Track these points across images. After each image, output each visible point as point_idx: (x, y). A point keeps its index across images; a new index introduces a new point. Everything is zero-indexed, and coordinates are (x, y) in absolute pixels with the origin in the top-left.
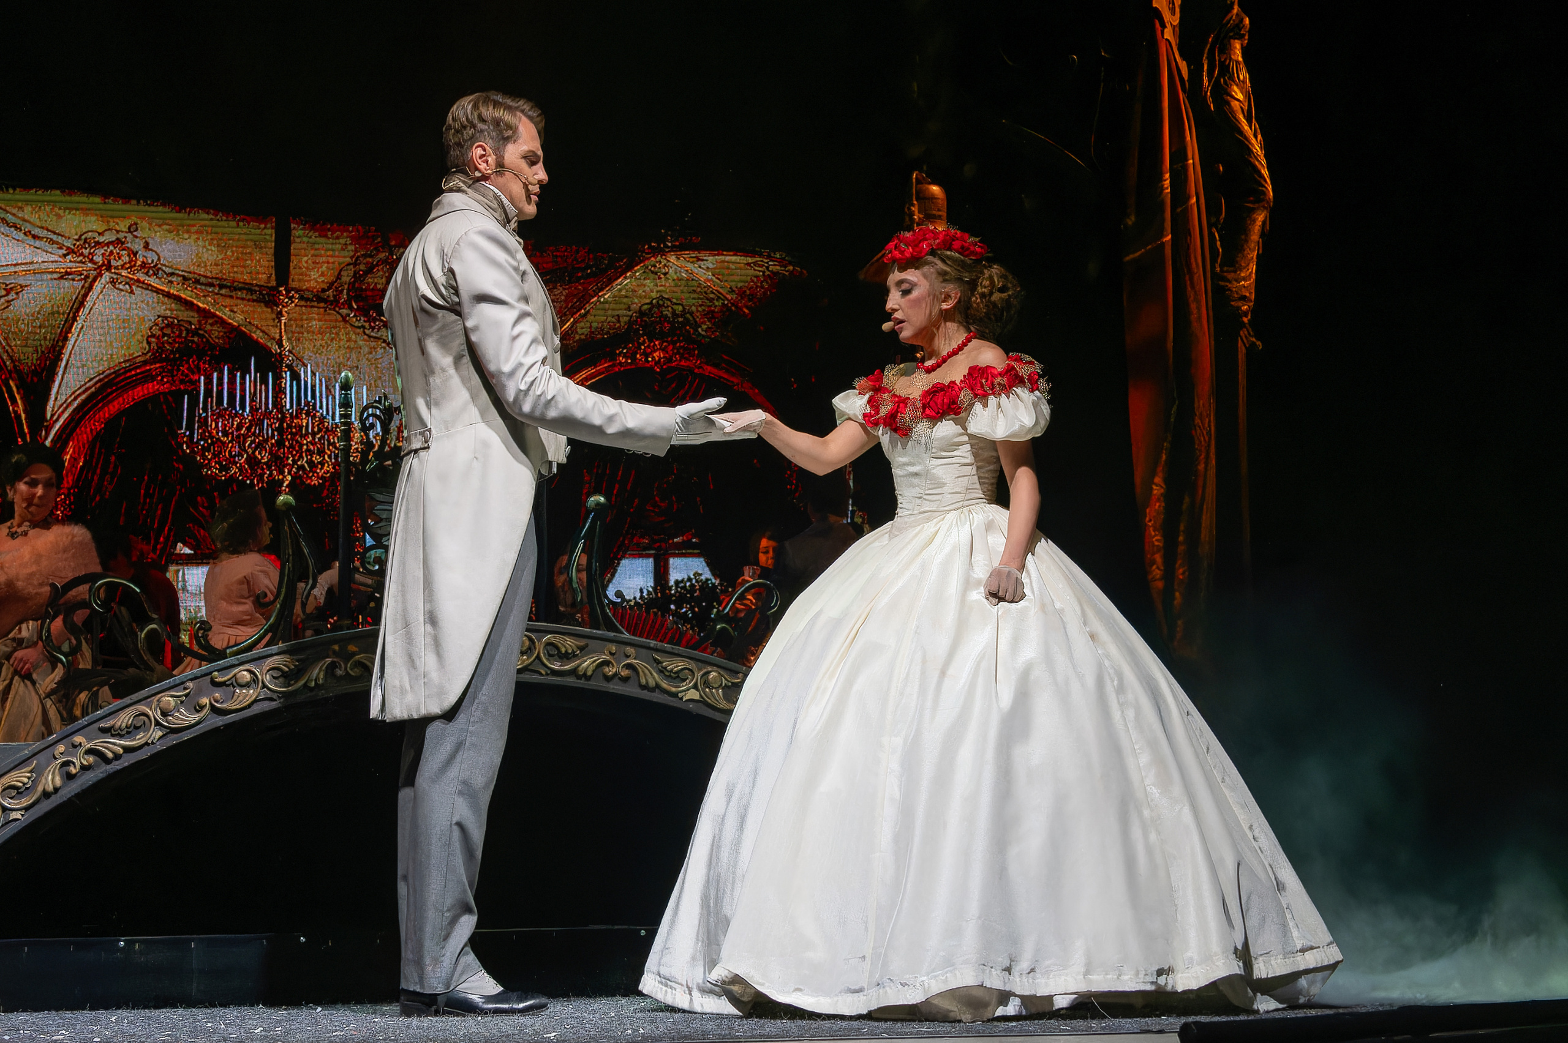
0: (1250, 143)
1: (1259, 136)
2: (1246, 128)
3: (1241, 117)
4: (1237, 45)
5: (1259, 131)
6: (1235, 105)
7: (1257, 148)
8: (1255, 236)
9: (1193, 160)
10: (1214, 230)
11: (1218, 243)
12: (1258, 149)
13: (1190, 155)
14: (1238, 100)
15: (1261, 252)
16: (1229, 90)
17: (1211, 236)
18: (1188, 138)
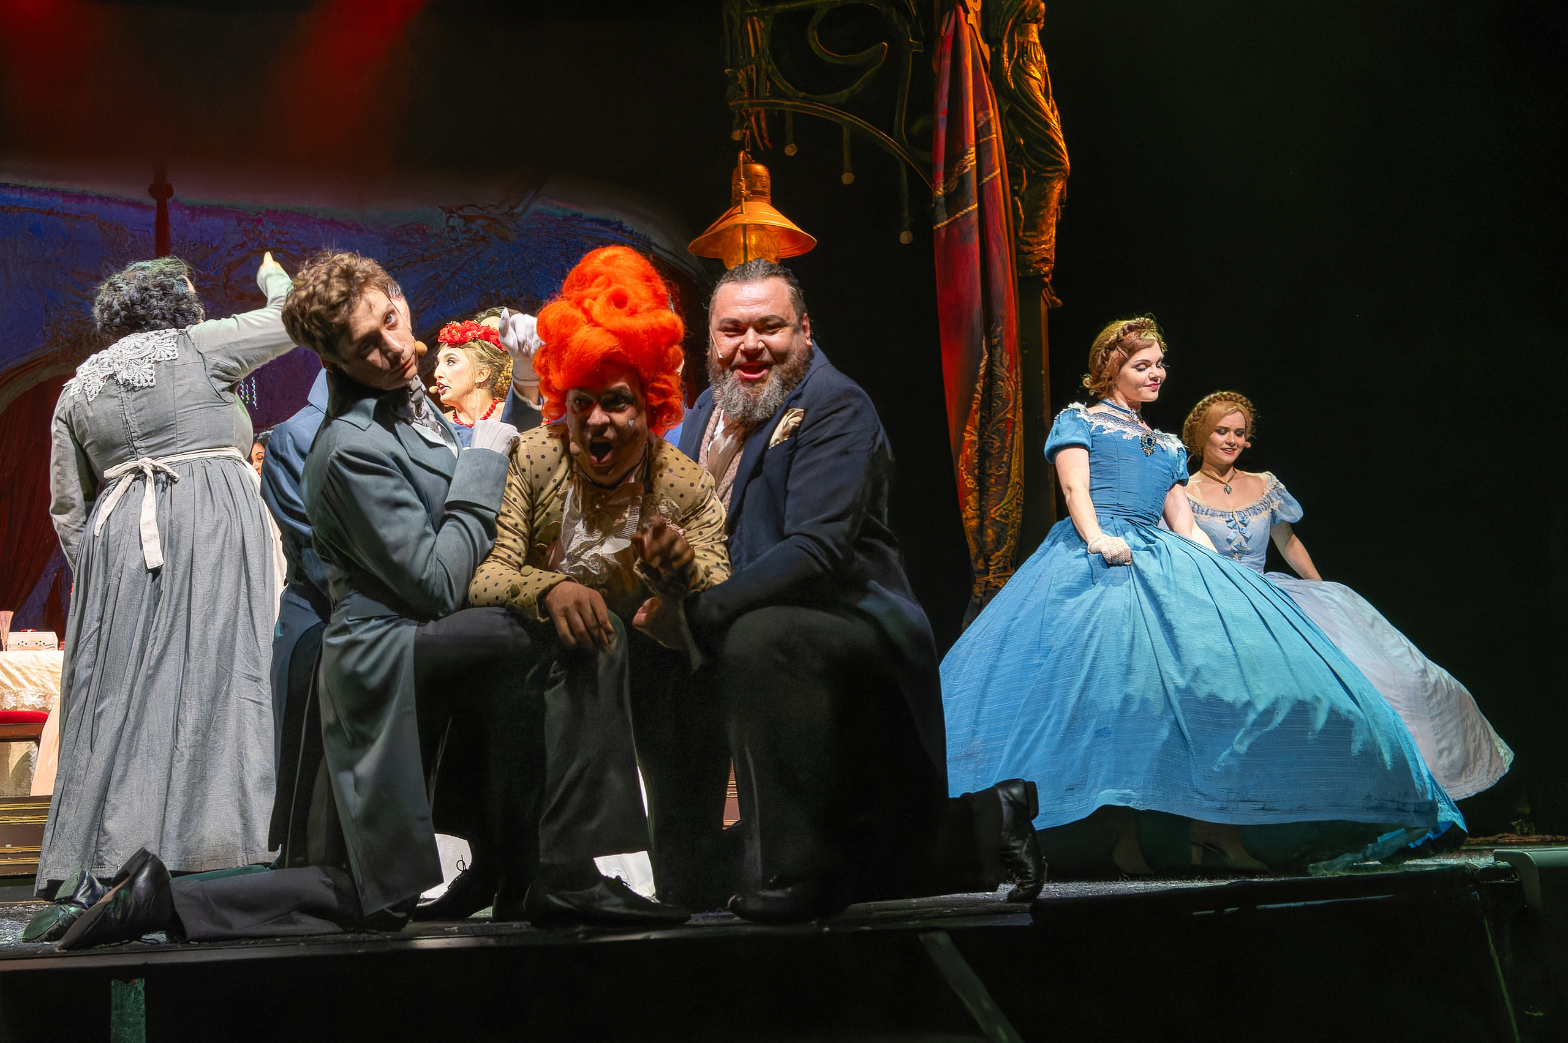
0: (1047, 116)
1: (1056, 112)
2: (1044, 104)
3: (1039, 94)
4: (1034, 28)
5: (1055, 107)
6: (1033, 83)
7: (1054, 121)
8: (1054, 203)
9: (996, 134)
10: (1017, 198)
11: (1021, 210)
12: (1056, 123)
13: (994, 131)
14: (1036, 79)
15: (1059, 218)
16: (1027, 70)
17: (1014, 203)
18: (992, 114)
